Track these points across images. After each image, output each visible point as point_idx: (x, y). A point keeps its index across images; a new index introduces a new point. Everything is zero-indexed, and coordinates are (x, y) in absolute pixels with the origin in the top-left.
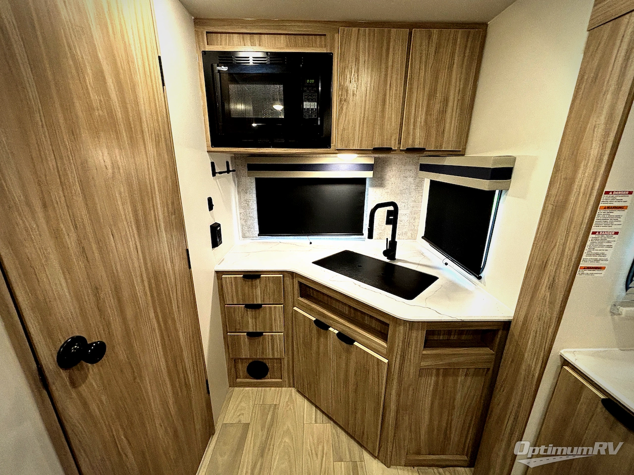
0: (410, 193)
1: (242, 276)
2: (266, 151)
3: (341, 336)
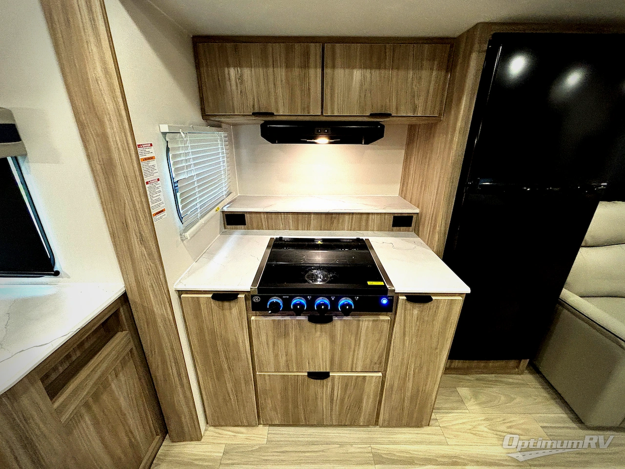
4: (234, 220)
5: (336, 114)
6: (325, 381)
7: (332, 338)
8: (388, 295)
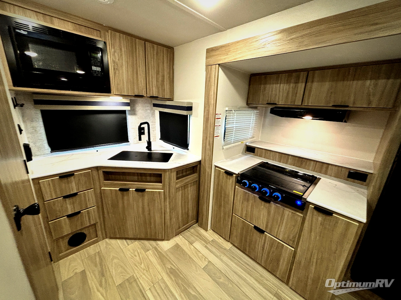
0: (150, 118)
1: (58, 177)
2: (66, 93)
3: (137, 190)
4: (250, 150)
5: (310, 105)
6: (262, 235)
7: (269, 213)
8: (302, 200)
